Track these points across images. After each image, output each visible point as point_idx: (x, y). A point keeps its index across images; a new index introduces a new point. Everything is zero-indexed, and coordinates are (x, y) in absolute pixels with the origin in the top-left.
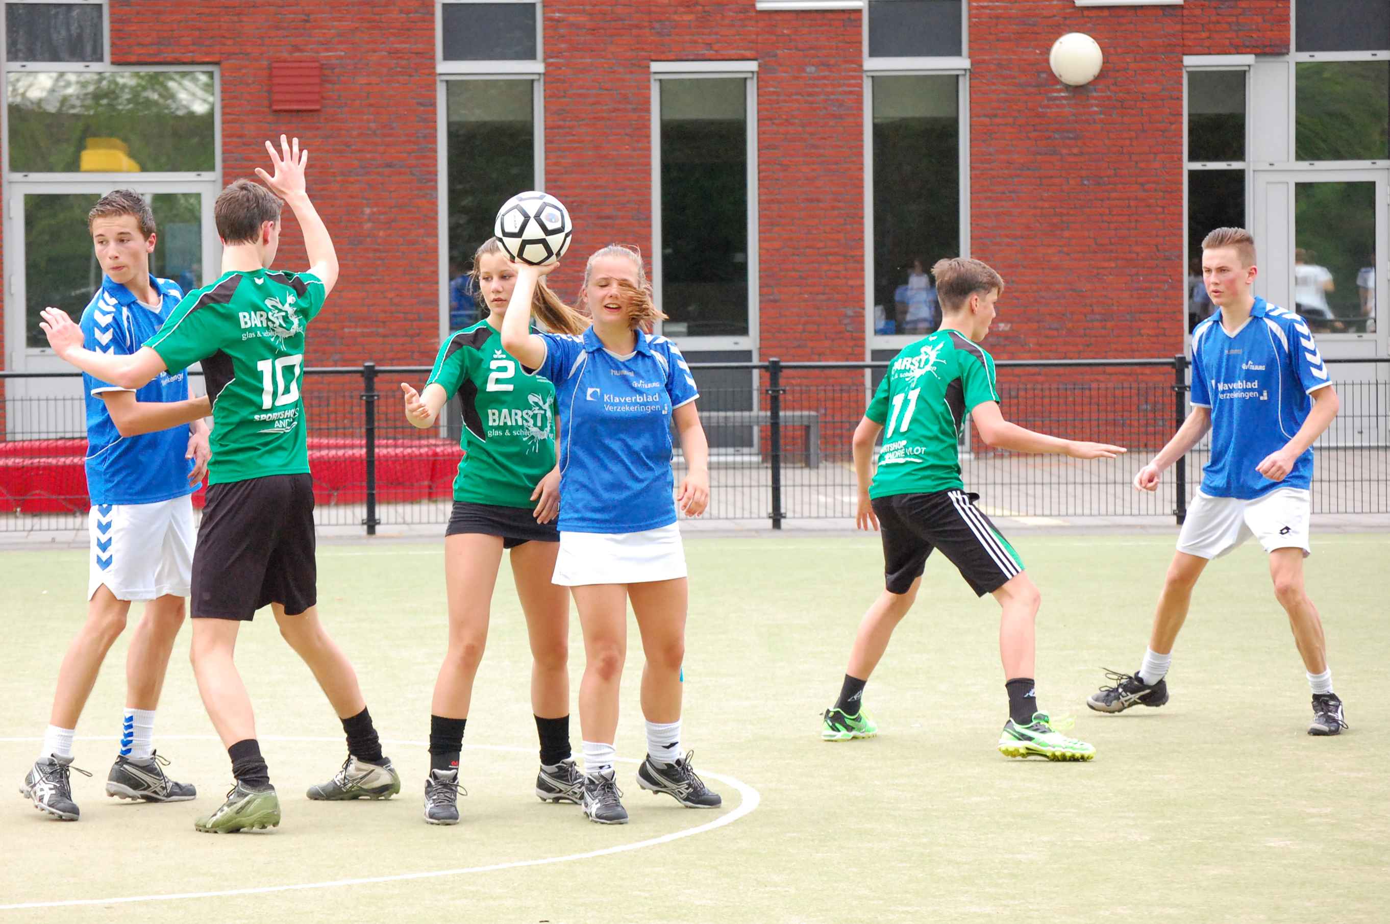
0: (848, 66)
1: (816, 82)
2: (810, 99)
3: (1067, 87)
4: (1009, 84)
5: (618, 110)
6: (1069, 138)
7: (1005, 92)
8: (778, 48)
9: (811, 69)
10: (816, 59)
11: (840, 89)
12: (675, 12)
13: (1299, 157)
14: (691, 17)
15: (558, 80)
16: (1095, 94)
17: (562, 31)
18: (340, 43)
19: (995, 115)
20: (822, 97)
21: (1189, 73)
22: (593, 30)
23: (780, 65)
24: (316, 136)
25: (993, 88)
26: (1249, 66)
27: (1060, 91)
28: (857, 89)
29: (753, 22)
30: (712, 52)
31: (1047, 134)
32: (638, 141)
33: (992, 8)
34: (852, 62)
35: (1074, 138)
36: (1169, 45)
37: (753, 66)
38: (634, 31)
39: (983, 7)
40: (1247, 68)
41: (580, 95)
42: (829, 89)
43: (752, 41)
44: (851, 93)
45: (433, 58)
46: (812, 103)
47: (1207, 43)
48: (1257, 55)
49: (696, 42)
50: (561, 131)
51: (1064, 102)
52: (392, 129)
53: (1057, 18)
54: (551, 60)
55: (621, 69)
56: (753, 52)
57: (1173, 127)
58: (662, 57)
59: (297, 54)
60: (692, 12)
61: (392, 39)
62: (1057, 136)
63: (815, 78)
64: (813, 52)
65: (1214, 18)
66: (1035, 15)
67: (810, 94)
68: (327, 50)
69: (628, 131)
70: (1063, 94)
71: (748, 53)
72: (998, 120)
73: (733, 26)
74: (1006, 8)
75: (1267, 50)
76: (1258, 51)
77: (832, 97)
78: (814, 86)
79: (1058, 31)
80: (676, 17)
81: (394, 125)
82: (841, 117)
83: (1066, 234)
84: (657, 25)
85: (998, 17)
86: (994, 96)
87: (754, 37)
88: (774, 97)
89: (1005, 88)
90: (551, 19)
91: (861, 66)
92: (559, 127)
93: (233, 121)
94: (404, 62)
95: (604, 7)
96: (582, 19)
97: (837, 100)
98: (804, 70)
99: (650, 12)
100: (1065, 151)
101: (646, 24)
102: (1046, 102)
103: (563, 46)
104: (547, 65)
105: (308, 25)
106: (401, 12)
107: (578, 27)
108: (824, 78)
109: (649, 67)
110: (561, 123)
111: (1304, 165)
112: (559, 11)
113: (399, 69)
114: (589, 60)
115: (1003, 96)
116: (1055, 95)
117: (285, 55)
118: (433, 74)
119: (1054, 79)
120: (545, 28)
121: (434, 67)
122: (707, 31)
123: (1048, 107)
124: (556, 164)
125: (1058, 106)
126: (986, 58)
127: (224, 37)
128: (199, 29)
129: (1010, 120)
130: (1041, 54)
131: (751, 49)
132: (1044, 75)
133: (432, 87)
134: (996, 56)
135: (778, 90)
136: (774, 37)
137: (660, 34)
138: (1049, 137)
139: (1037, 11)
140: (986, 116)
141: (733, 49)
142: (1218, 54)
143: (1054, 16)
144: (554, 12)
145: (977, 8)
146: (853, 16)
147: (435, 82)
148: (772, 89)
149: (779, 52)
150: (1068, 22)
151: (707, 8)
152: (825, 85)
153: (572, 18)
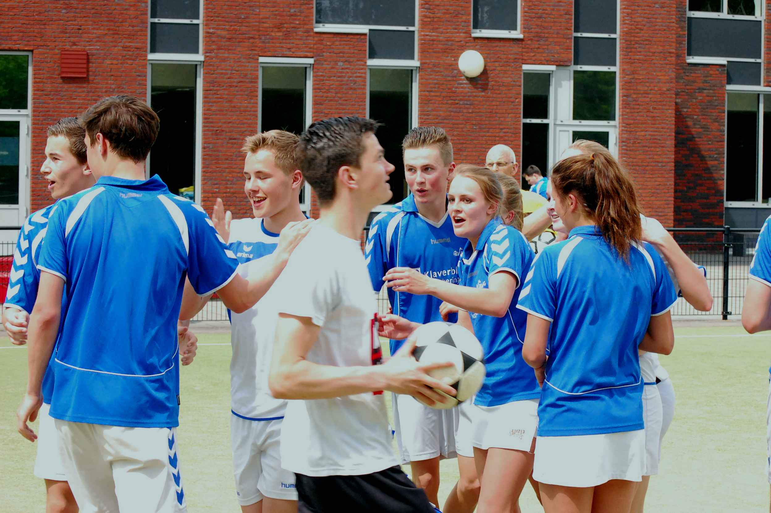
0: (359, 63)
1: (343, 71)
2: (339, 79)
3: (467, 78)
4: (438, 75)
5: (242, 82)
6: (467, 104)
7: (437, 79)
8: (324, 52)
9: (340, 64)
10: (344, 59)
11: (355, 75)
12: (272, 31)
13: (575, 118)
14: (280, 34)
15: (211, 65)
16: (480, 82)
17: (213, 39)
18: (97, 41)
19: (431, 91)
20: (346, 79)
21: (524, 73)
22: (229, 39)
23: (325, 61)
24: (83, 92)
25: (431, 77)
26: (553, 71)
27: (463, 80)
28: (363, 75)
29: (311, 38)
30: (291, 53)
31: (457, 102)
32: (251, 99)
33: (431, 36)
34: (362, 61)
35: (470, 105)
36: (516, 58)
37: (311, 61)
38: (251, 40)
39: (427, 35)
40: (551, 72)
41: (222, 73)
42: (350, 74)
43: (311, 48)
44: (360, 77)
45: (146, 51)
46: (342, 81)
47: (534, 58)
48: (557, 66)
49: (282, 47)
50: (211, 92)
51: (465, 86)
52: (123, 88)
53: (462, 42)
54: (208, 54)
55: (244, 60)
56: (312, 54)
57: (517, 100)
58: (265, 54)
59: (75, 47)
60: (280, 31)
61: (125, 40)
62: (461, 103)
63: (343, 69)
64: (341, 55)
65: (537, 46)
66: (453, 41)
67: (339, 77)
68: (90, 45)
69: (246, 93)
70: (465, 82)
71: (309, 54)
72: (432, 94)
73: (301, 39)
74: (437, 36)
75: (561, 63)
76: (557, 64)
77: (351, 79)
78: (341, 72)
79: (463, 48)
80: (273, 34)
81: (124, 86)
82: (355, 89)
83: (465, 153)
84: (263, 38)
85: (433, 40)
86: (431, 81)
87: (312, 46)
88: (322, 78)
89: (437, 77)
90: (208, 33)
91: (366, 63)
92: (211, 90)
93: (39, 82)
94: (130, 53)
95: (236, 27)
96: (224, 33)
97: (354, 80)
98: (337, 64)
99: (259, 31)
100: (465, 111)
101: (257, 36)
102: (456, 85)
103: (214, 47)
104: (206, 57)
105: (80, 31)
106: (129, 26)
107: (223, 37)
108: (347, 68)
109: (258, 59)
110: (212, 88)
111: (577, 122)
112: (213, 28)
113: (128, 57)
114: (226, 55)
115: (436, 81)
116: (461, 82)
117: (68, 47)
118: (146, 59)
119: (460, 73)
120: (205, 37)
121: (147, 56)
122: (288, 41)
123: (457, 88)
124: (208, 110)
125: (462, 88)
126: (428, 61)
127: (35, 36)
128: (23, 32)
129: (438, 94)
130: (454, 60)
131: (310, 52)
132: (455, 72)
133: (145, 66)
134: (433, 61)
135: (324, 74)
136: (322, 46)
137: (264, 42)
138: (457, 104)
139: (453, 38)
140: (428, 91)
141: (301, 51)
142: (539, 64)
143: (461, 41)
144: (210, 29)
145: (424, 35)
146: (362, 37)
147: (146, 64)
148: (321, 74)
149: (324, 54)
150: (467, 44)
151: (288, 30)
152: (347, 72)
153: (219, 32)
